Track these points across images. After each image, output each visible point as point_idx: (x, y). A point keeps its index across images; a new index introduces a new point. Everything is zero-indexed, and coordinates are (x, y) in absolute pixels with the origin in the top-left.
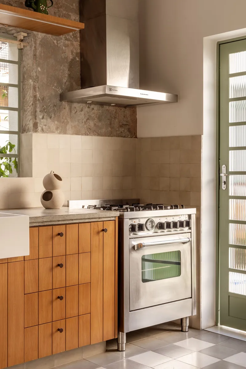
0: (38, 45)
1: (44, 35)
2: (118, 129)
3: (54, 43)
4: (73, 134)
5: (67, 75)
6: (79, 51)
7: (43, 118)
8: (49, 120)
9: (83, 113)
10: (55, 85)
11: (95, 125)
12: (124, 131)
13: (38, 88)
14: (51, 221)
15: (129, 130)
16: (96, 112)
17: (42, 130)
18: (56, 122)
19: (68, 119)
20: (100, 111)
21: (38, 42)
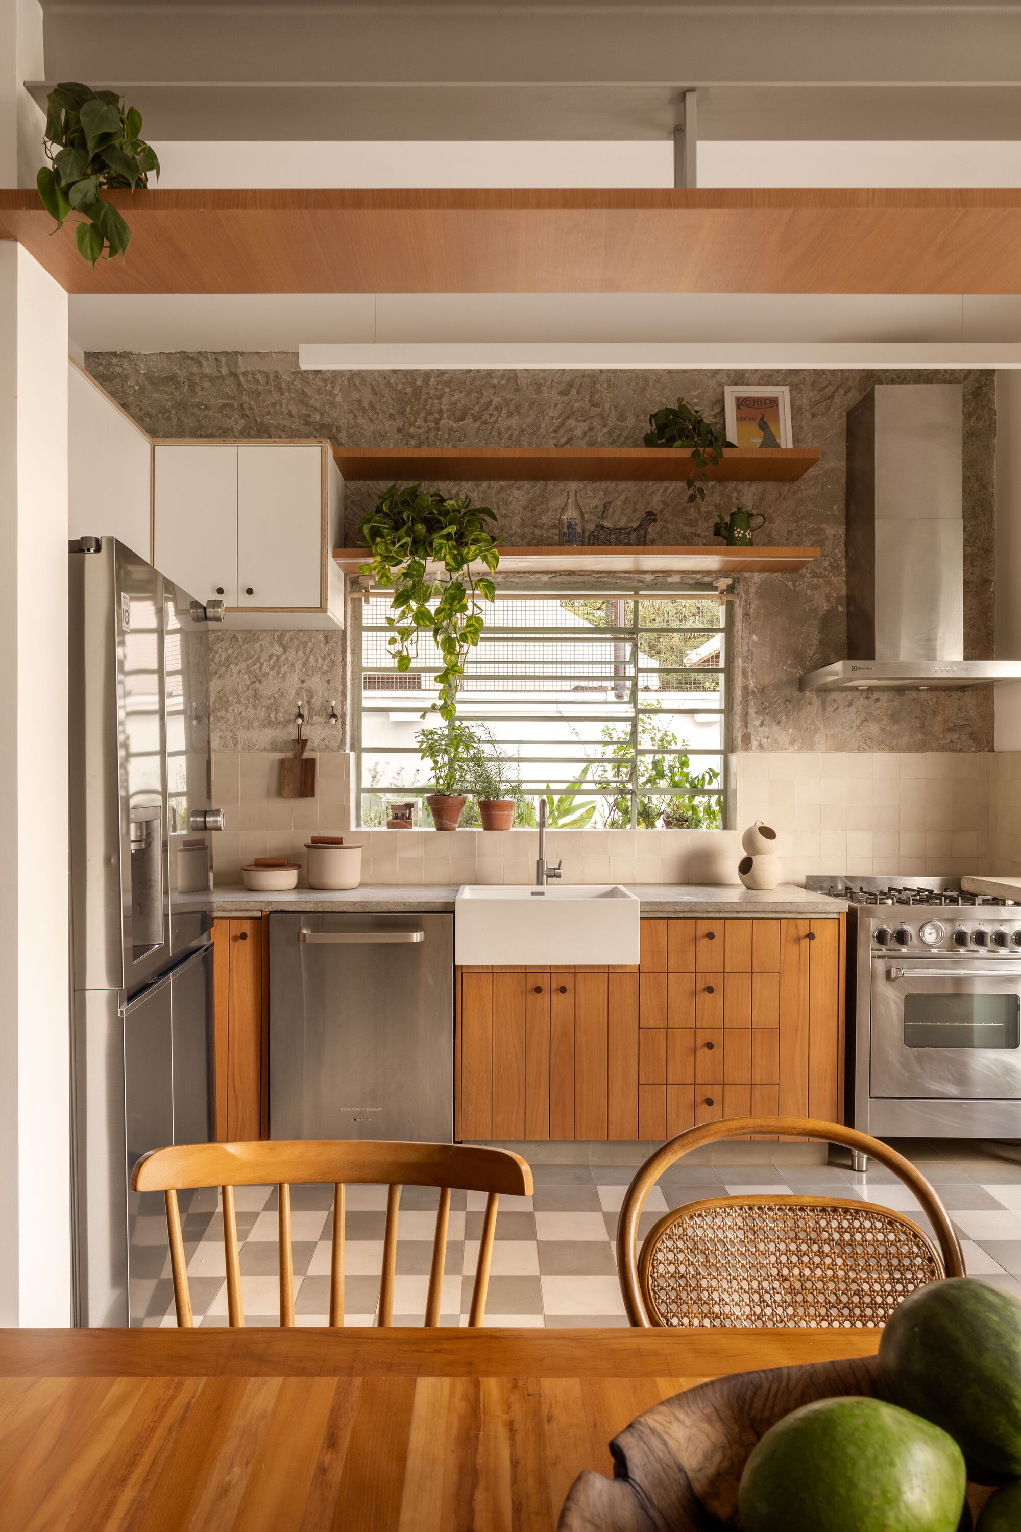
0: (752, 595)
1: (764, 575)
2: (941, 736)
3: (787, 586)
4: (829, 750)
5: (815, 642)
6: (845, 592)
7: (762, 724)
8: (775, 728)
9: (852, 709)
10: (789, 662)
11: (883, 730)
12: (959, 738)
13: (752, 671)
14: (691, 911)
15: (973, 737)
16: (886, 705)
17: (761, 746)
18: (791, 730)
19: (817, 722)
20: (896, 703)
21: (753, 590)
